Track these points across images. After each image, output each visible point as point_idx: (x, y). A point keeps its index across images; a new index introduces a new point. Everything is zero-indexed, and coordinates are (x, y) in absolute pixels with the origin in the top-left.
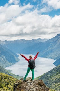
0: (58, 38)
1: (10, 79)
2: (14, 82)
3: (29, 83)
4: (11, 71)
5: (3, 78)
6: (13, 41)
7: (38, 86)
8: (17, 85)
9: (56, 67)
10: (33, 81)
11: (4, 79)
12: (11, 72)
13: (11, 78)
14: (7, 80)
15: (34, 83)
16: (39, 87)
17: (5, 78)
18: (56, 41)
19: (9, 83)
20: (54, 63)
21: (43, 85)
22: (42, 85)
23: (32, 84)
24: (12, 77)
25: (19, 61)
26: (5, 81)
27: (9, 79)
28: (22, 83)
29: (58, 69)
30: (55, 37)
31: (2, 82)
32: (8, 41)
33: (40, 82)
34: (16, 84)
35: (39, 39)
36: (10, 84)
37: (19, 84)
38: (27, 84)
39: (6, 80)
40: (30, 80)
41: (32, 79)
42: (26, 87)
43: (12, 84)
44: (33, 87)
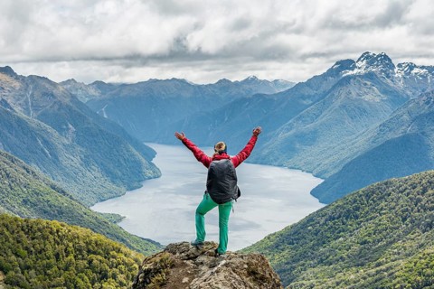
0: (337, 79)
1: (114, 257)
2: (130, 270)
3: (204, 268)
4: (120, 219)
5: (80, 251)
6: (132, 85)
7: (246, 279)
8: (147, 272)
9: (322, 210)
10: (223, 258)
11: (85, 252)
12: (119, 224)
13: (119, 251)
14: (99, 257)
15: (226, 265)
16: (251, 284)
17: (89, 252)
18: (325, 93)
19: (110, 274)
20: (315, 193)
21: (268, 276)
22: (263, 279)
23: (217, 272)
24: (124, 249)
25: (157, 175)
26: (90, 262)
27: (108, 254)
28: (173, 266)
29: (332, 218)
30: (324, 76)
31: (77, 268)
32: (110, 85)
33: (254, 261)
34: (144, 268)
35: (253, 80)
36: (114, 277)
37: (157, 271)
38: (196, 272)
39: (96, 259)
40: (210, 255)
41: (216, 251)
42: (190, 281)
43: (121, 277)
44: (224, 284)
